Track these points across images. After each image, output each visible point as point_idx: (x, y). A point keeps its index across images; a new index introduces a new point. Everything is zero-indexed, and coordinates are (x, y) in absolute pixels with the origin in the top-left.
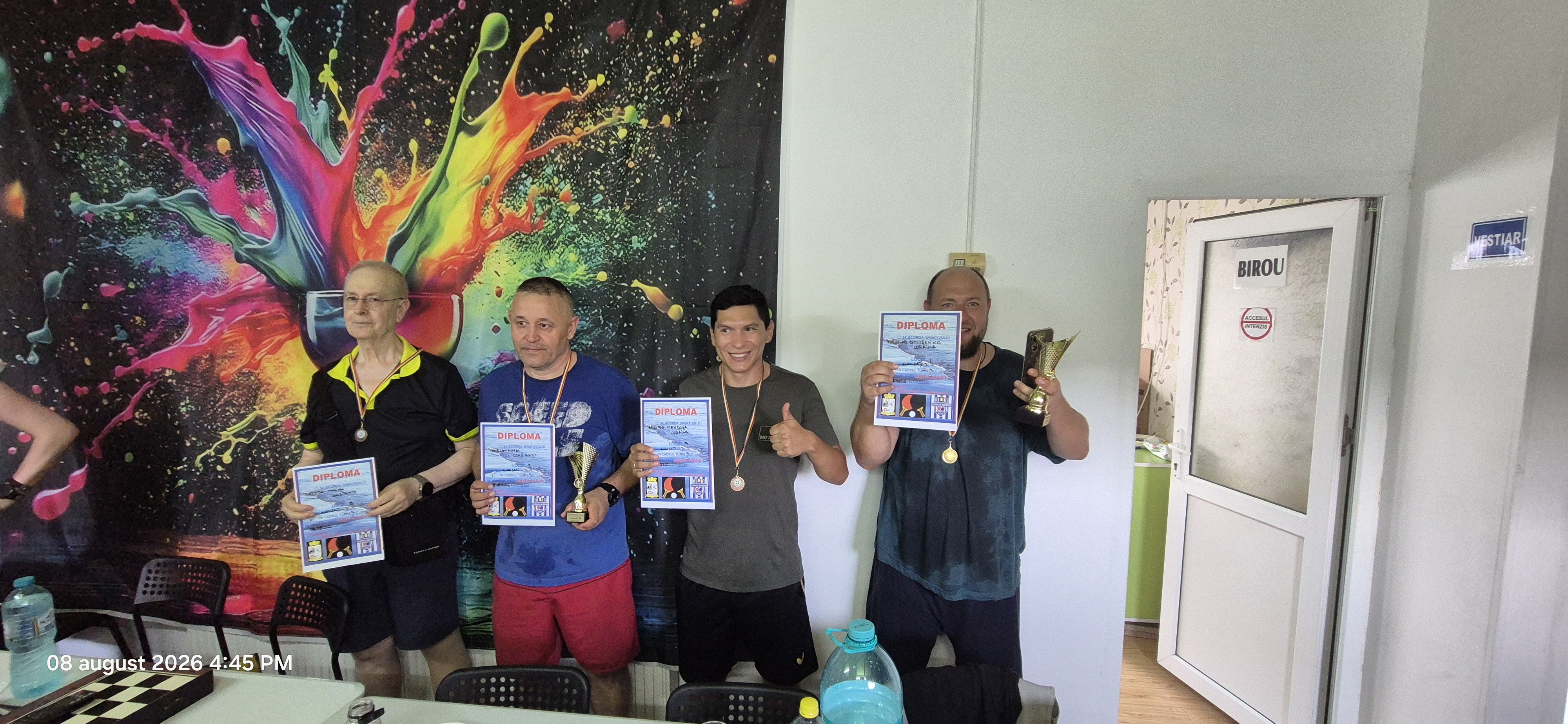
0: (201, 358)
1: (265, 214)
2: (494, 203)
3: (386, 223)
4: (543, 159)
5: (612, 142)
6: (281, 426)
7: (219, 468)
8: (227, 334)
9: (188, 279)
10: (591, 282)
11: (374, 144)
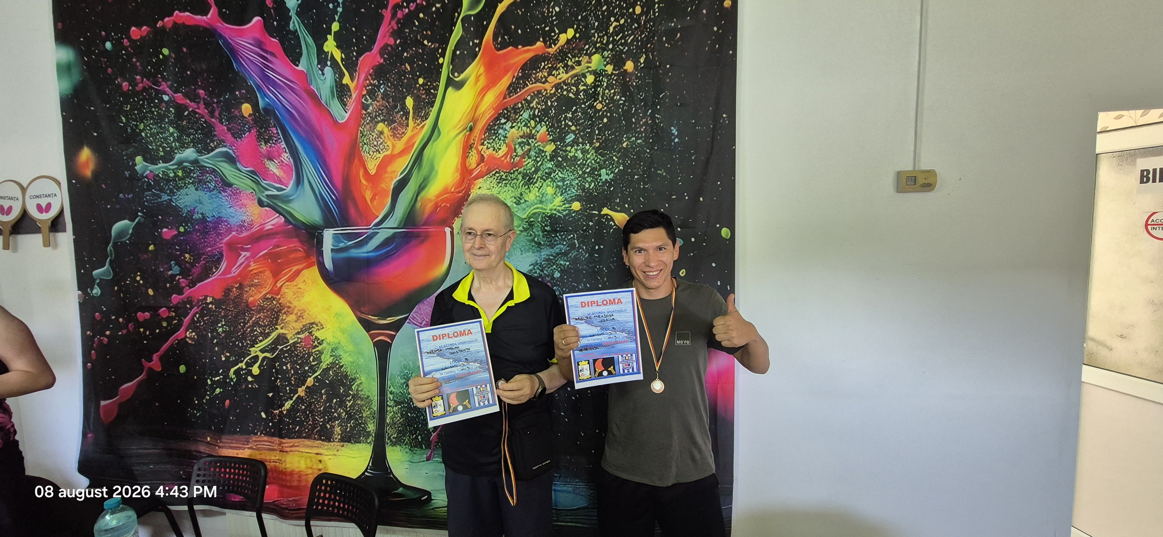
0: (233, 287)
1: (282, 165)
2: (477, 146)
3: (390, 169)
4: (520, 105)
5: (582, 88)
6: (301, 342)
7: (250, 379)
8: (253, 266)
9: (222, 222)
10: (567, 212)
11: (376, 102)
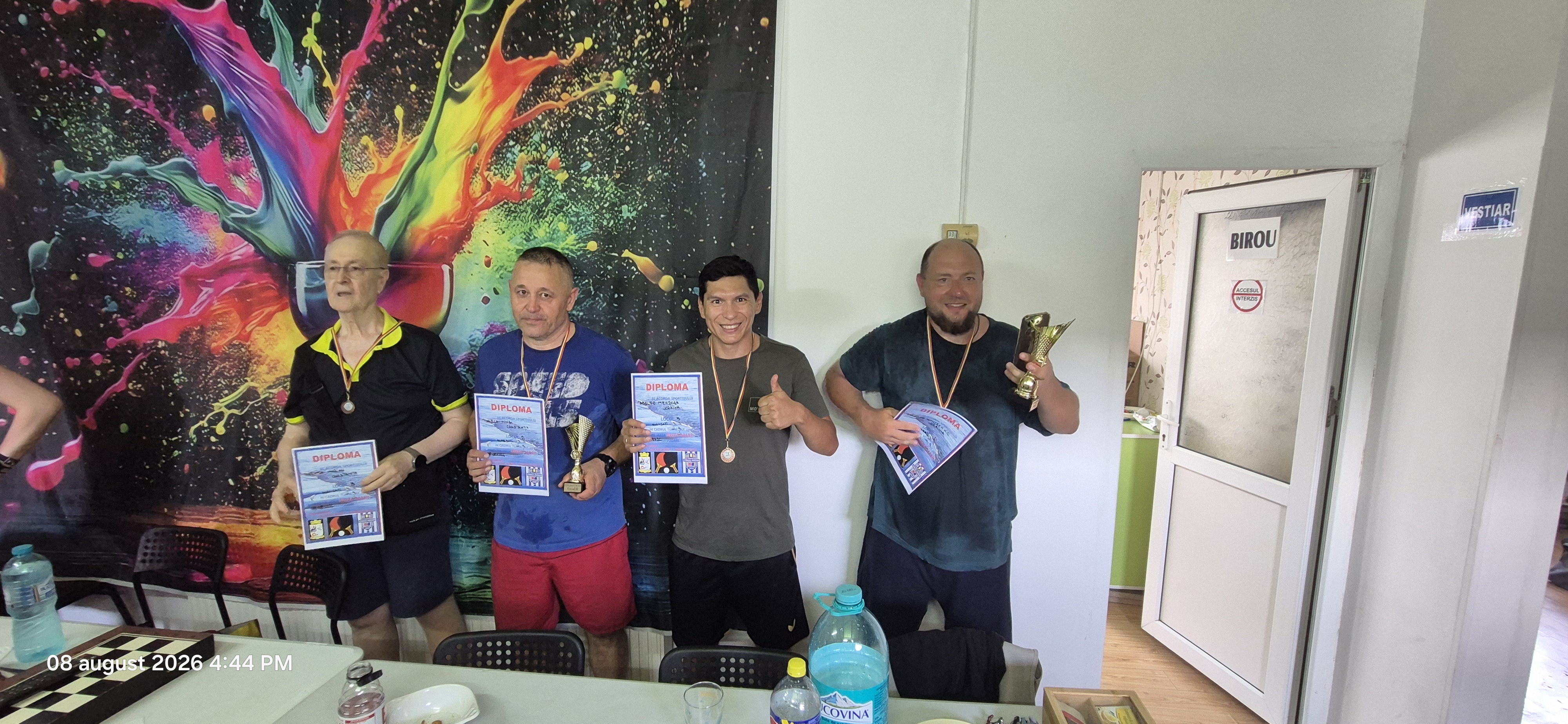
0: (192, 330)
1: (251, 182)
2: (482, 172)
3: (374, 191)
4: (530, 126)
5: (600, 108)
6: (274, 398)
7: (213, 439)
8: (216, 305)
9: (178, 249)
10: (581, 252)
11: (360, 110)
